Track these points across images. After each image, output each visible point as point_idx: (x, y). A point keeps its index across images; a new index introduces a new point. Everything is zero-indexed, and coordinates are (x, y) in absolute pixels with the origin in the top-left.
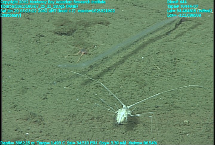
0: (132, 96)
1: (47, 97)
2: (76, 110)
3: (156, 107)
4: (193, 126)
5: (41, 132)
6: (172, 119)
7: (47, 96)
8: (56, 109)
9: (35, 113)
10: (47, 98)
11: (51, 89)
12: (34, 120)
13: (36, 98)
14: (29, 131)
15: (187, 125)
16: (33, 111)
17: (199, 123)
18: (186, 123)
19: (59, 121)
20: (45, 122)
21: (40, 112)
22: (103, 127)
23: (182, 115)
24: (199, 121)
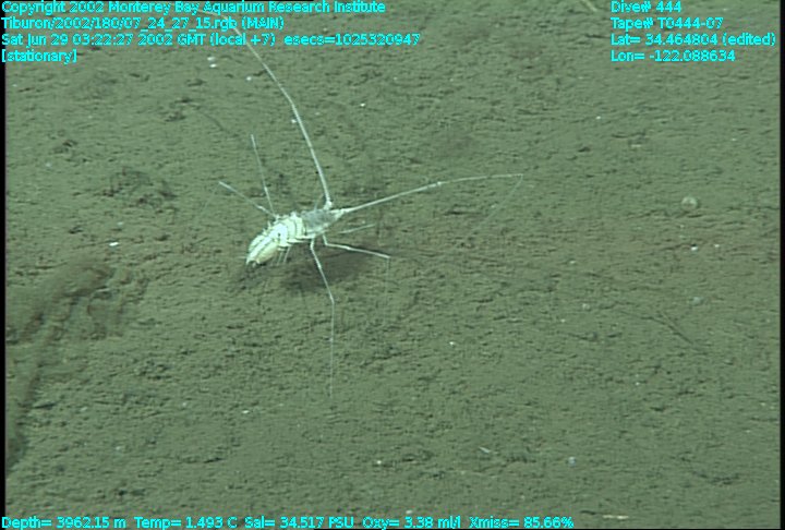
0: (493, 110)
1: (185, 113)
2: (290, 162)
3: (581, 151)
4: (714, 217)
5: (164, 238)
6: (638, 193)
7: (182, 108)
8: (216, 156)
9: (141, 169)
10: (183, 118)
11: (200, 83)
12: (138, 195)
13: (143, 117)
14: (120, 235)
15: (694, 213)
16: (134, 162)
17: (735, 204)
18: (690, 205)
19: (230, 201)
20: (176, 203)
21: (161, 166)
22: (387, 222)
23: (677, 179)
24: (735, 199)
